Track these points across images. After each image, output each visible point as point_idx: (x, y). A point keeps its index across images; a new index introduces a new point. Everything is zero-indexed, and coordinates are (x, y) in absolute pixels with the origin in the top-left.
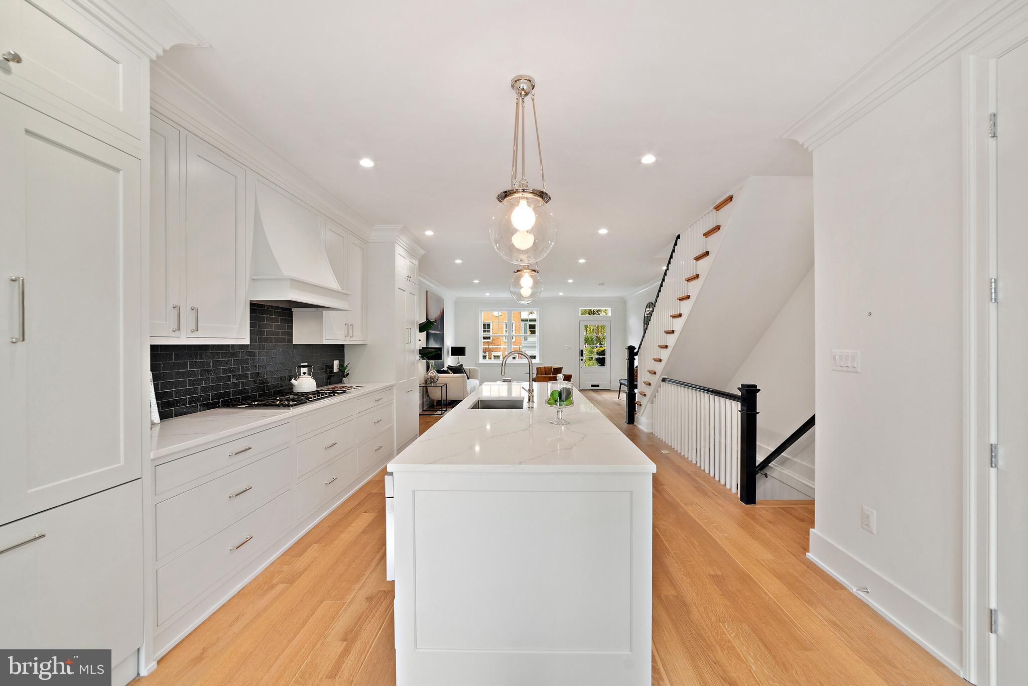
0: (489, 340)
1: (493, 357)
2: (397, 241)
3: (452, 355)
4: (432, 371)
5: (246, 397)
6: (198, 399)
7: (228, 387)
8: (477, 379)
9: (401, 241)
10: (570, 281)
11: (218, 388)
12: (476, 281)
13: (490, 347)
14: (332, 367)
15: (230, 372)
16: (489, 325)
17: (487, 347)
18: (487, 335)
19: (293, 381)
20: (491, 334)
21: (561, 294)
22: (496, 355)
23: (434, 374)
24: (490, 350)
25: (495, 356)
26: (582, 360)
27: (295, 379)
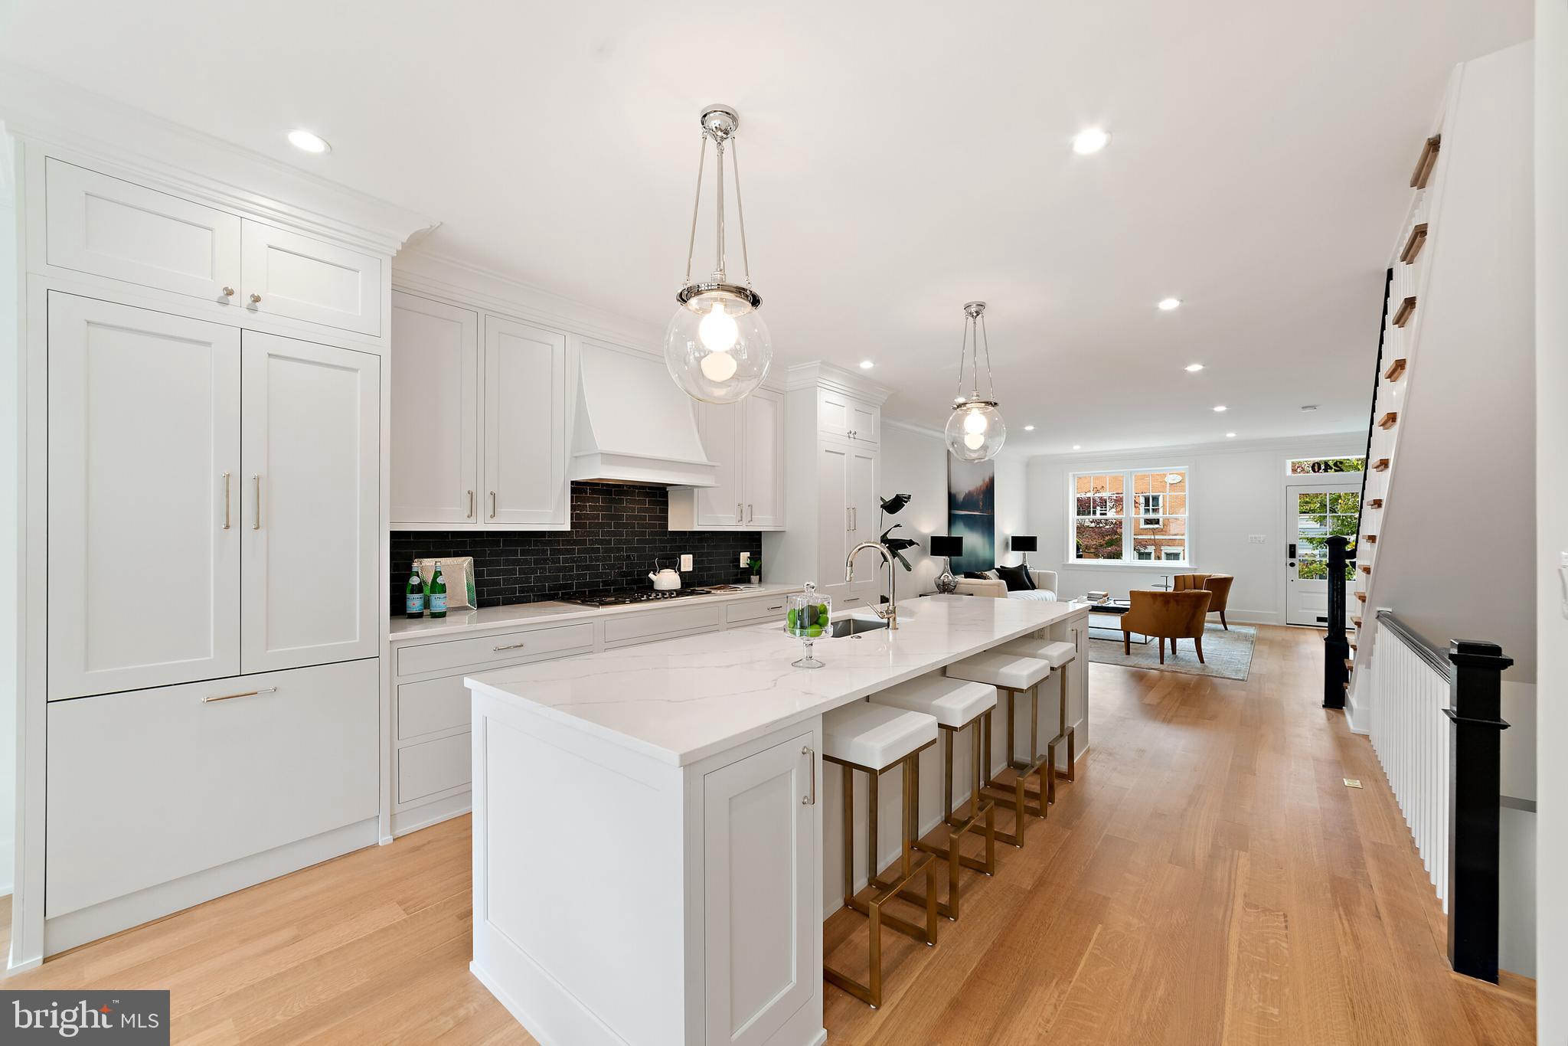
0: (1156, 526)
1: (1163, 556)
2: (819, 384)
3: (1012, 550)
4: (946, 574)
5: (595, 591)
6: (531, 589)
7: (571, 578)
8: (1052, 590)
9: (827, 382)
10: (1220, 409)
11: (557, 578)
12: (1029, 428)
13: (1157, 537)
14: (738, 560)
15: (574, 562)
16: (1156, 499)
17: (1153, 537)
18: (1151, 516)
19: (651, 575)
20: (1160, 515)
21: (1231, 435)
22: (1169, 552)
23: (950, 578)
24: (1157, 544)
25: (1167, 554)
26: (1292, 565)
27: (654, 574)
